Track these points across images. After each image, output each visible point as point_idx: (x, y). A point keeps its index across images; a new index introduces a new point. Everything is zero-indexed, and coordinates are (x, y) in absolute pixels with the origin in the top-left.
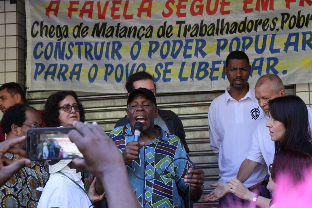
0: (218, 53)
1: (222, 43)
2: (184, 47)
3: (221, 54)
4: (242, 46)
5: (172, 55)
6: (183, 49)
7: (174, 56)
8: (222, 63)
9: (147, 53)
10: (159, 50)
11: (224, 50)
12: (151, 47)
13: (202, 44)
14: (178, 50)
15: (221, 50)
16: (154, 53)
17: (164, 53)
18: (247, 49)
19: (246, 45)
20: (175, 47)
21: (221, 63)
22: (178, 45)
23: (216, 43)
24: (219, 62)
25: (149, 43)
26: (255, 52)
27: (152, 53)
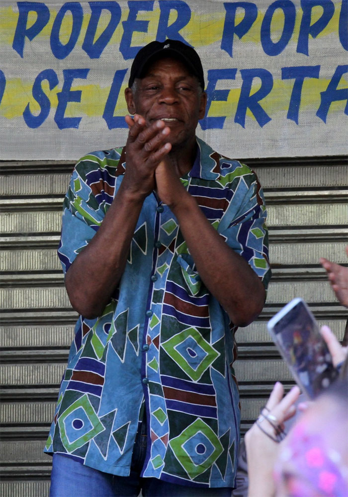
0: (227, 45)
1: (240, 15)
2: (124, 23)
3: (235, 48)
4: (302, 27)
5: (87, 47)
6: (119, 31)
7: (94, 50)
8: (238, 75)
9: (11, 38)
10: (48, 29)
11: (244, 37)
12: (22, 20)
13: (179, 14)
14: (105, 32)
15: (236, 37)
16: (31, 39)
17: (64, 39)
18: (314, 36)
19: (312, 23)
20: (96, 24)
21: (234, 78)
22: (105, 17)
23: (222, 15)
24: (229, 74)
25: (16, 9)
26: (340, 45)
27: (27, 38)
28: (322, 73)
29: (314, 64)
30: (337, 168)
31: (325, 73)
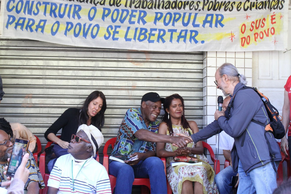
0: (155, 23)
1: (159, 15)
2: (130, 15)
3: (157, 23)
4: (173, 20)
5: (120, 20)
6: (128, 17)
7: (122, 21)
8: (158, 30)
9: (101, 17)
10: (110, 15)
11: (159, 21)
12: (104, 12)
13: (144, 14)
14: (125, 17)
15: (157, 21)
16: (106, 17)
17: (115, 18)
18: (176, 22)
19: (176, 19)
20: (123, 15)
21: (156, 31)
22: (125, 13)
23: (155, 15)
24: (155, 30)
25: (103, 9)
26: (182, 25)
27: (105, 17)
28: (177, 31)
29: (176, 29)
30: (174, 55)
31: (179, 31)
